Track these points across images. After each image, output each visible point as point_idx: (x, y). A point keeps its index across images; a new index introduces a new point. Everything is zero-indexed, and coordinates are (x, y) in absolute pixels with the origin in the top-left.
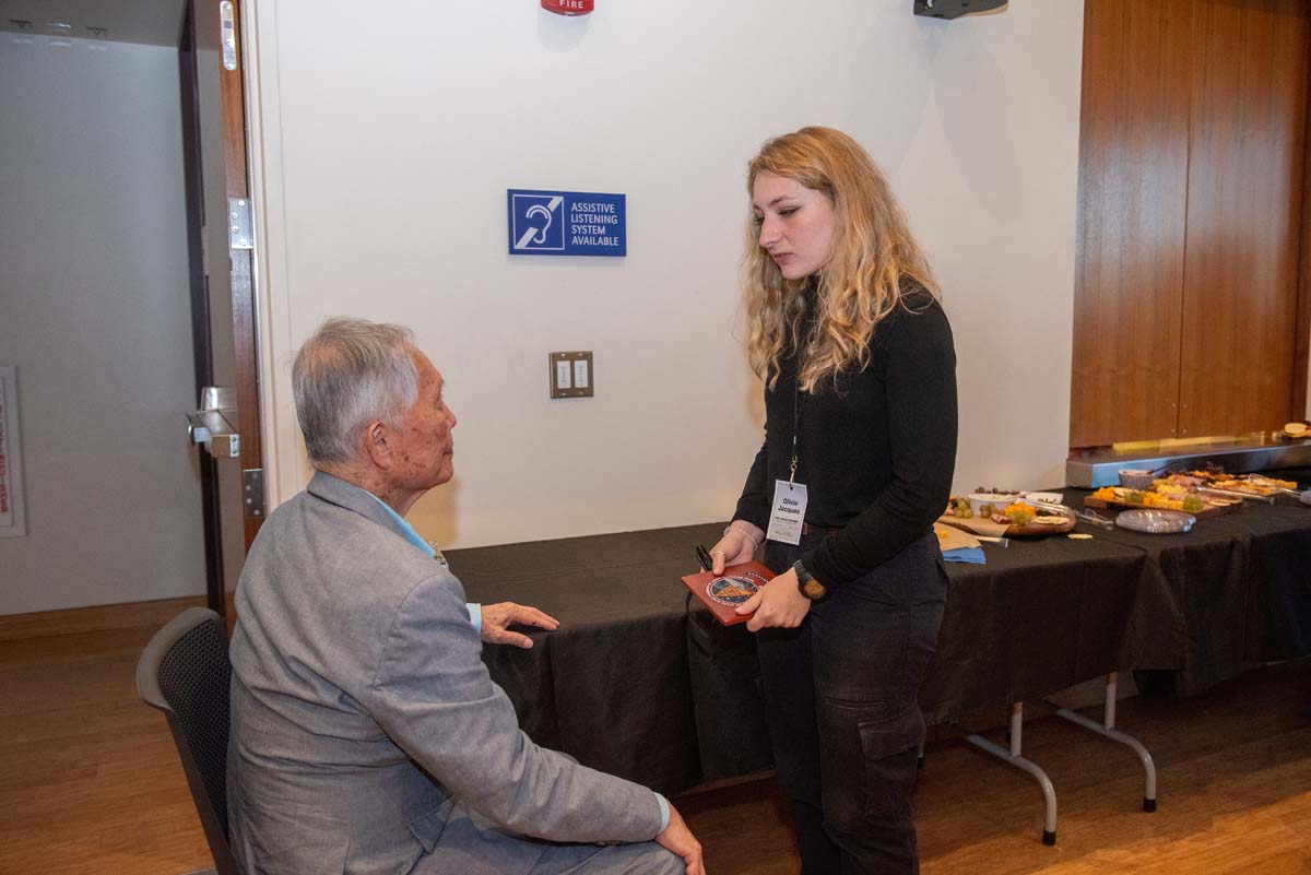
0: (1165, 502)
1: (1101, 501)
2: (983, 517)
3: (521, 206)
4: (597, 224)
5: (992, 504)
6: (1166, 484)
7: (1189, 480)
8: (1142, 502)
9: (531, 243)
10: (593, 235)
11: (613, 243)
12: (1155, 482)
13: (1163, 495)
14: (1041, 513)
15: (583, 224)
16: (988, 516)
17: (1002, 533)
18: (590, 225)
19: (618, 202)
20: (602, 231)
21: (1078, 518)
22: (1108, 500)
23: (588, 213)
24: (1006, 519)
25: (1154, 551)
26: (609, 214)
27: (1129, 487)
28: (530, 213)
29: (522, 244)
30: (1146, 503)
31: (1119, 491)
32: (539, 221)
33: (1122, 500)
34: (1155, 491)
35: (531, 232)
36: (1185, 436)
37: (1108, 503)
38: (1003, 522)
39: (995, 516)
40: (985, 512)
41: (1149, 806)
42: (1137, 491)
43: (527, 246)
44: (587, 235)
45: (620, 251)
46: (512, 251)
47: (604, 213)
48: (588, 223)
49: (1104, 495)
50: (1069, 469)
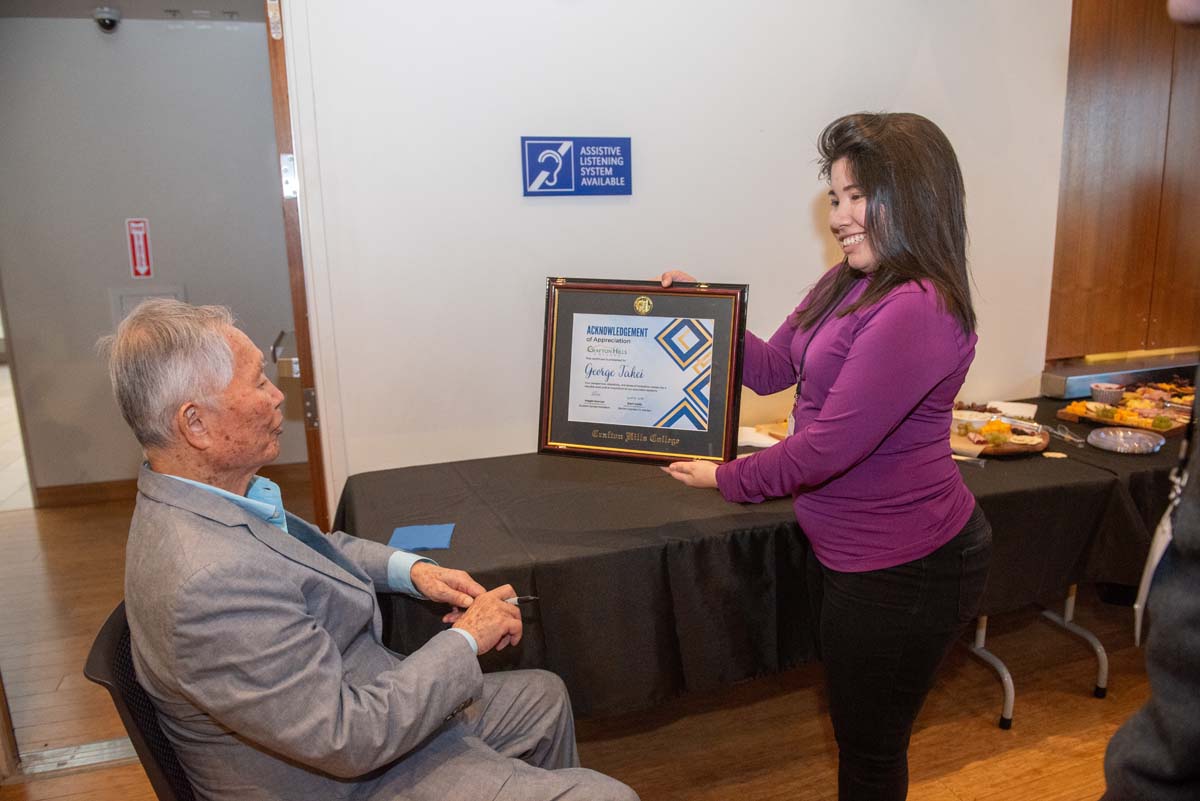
0: (1134, 419)
1: (1074, 415)
2: (960, 435)
3: (534, 152)
4: (604, 166)
5: (970, 423)
6: (1136, 398)
7: (1157, 394)
8: (1113, 417)
9: (544, 186)
10: (600, 176)
11: (620, 182)
12: (1127, 395)
13: (1132, 411)
14: (1016, 432)
15: (592, 166)
16: (965, 435)
17: (978, 454)
18: (599, 166)
19: (624, 145)
20: (609, 172)
21: (1051, 433)
22: (1079, 414)
23: (595, 156)
24: (982, 439)
25: (1124, 475)
26: (615, 156)
27: (1102, 402)
28: (542, 158)
29: (535, 187)
30: (1117, 419)
31: (1091, 405)
32: (550, 164)
33: (1092, 415)
34: (1124, 405)
35: (543, 175)
36: (1152, 348)
37: (1080, 417)
38: (979, 443)
39: (972, 435)
40: (963, 431)
41: (1099, 693)
42: (1108, 407)
43: (541, 188)
44: (596, 176)
45: (626, 190)
46: (527, 194)
47: (611, 155)
48: (596, 166)
49: (1076, 409)
50: (1044, 380)
